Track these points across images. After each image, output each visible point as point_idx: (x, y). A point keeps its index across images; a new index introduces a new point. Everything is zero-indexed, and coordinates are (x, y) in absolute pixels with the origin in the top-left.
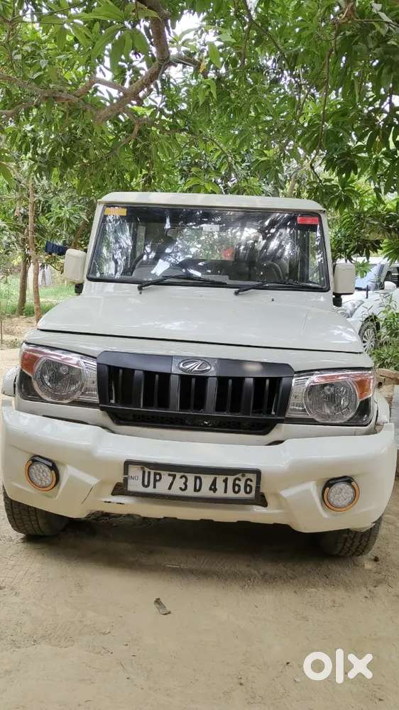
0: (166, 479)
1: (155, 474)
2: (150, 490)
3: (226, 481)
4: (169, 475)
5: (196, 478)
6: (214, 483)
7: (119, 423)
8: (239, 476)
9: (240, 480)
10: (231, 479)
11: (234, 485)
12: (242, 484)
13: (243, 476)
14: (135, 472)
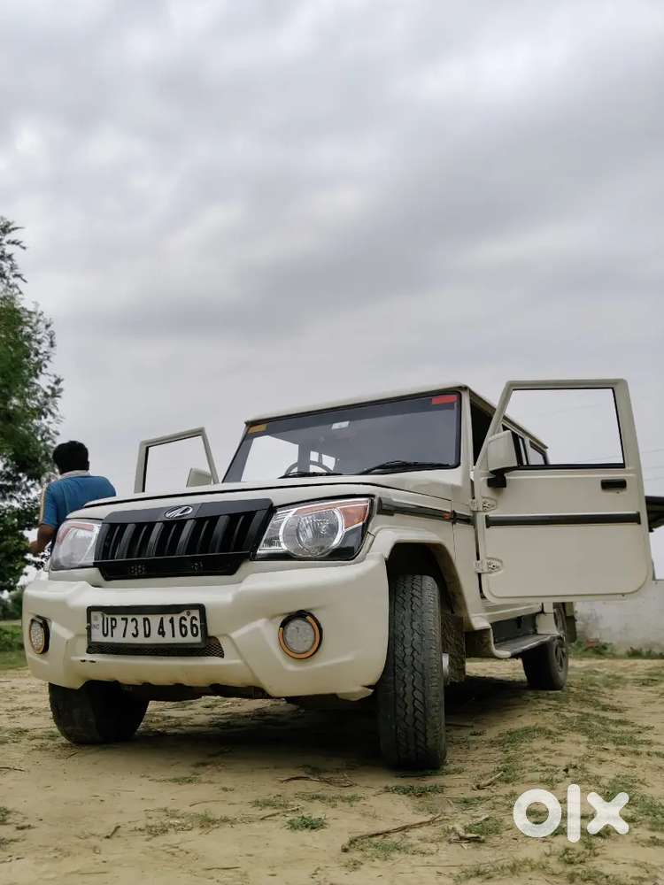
0: (121, 624)
1: (112, 619)
2: (108, 639)
3: (172, 621)
4: (123, 619)
5: (145, 620)
6: (161, 626)
7: (107, 579)
8: (184, 614)
9: (185, 620)
10: (177, 618)
11: (181, 626)
12: (188, 623)
13: (189, 614)
14: (98, 618)
